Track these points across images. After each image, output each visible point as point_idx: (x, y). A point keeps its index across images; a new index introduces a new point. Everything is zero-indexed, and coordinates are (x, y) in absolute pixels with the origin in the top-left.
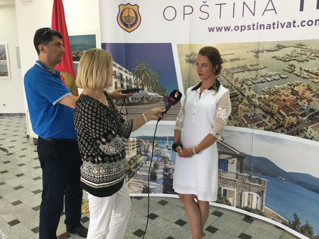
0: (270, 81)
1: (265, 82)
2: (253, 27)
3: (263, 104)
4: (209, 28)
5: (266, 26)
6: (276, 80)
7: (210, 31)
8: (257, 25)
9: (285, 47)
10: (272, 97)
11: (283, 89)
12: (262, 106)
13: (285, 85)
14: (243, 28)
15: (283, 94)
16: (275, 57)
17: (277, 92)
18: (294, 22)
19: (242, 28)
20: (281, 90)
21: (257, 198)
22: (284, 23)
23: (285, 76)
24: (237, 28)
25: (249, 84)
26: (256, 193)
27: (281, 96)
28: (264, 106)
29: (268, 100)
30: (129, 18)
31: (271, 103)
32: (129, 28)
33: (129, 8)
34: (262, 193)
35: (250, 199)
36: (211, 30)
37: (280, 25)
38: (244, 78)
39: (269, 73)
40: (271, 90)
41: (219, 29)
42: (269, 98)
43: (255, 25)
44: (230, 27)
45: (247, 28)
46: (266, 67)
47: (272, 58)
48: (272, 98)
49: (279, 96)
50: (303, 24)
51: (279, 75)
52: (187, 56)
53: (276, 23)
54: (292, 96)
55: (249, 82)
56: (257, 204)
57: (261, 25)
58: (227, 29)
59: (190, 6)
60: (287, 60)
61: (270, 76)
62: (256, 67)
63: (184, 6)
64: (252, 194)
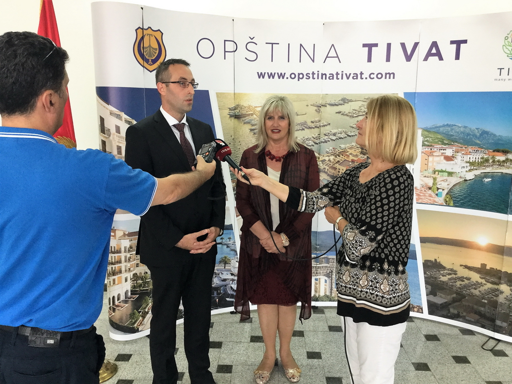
0: (334, 140)
1: (329, 141)
2: (313, 76)
3: (328, 168)
4: (258, 73)
5: (328, 76)
6: (343, 138)
7: (259, 77)
8: (318, 74)
9: (351, 101)
11: (351, 148)
12: (326, 170)
15: (351, 154)
16: (339, 113)
17: (343, 152)
18: (362, 74)
19: (300, 76)
20: (348, 150)
21: (326, 281)
22: (350, 74)
23: (353, 134)
25: (310, 144)
26: (324, 275)
27: (349, 156)
28: (329, 170)
29: (333, 162)
30: (150, 49)
31: (337, 166)
32: (149, 65)
33: (150, 35)
34: (331, 274)
35: (318, 285)
36: (261, 75)
37: (344, 76)
38: (304, 137)
39: (334, 131)
40: (337, 150)
41: (271, 76)
42: (335, 160)
44: (285, 73)
45: (305, 77)
46: (329, 124)
47: (336, 113)
48: (338, 160)
49: (346, 157)
50: (372, 76)
51: (346, 133)
52: (230, 109)
53: (340, 73)
54: (361, 155)
55: (310, 142)
57: (322, 75)
58: (281, 76)
59: (233, 41)
60: (355, 115)
61: (334, 135)
62: (317, 124)
63: (225, 41)
64: (320, 278)
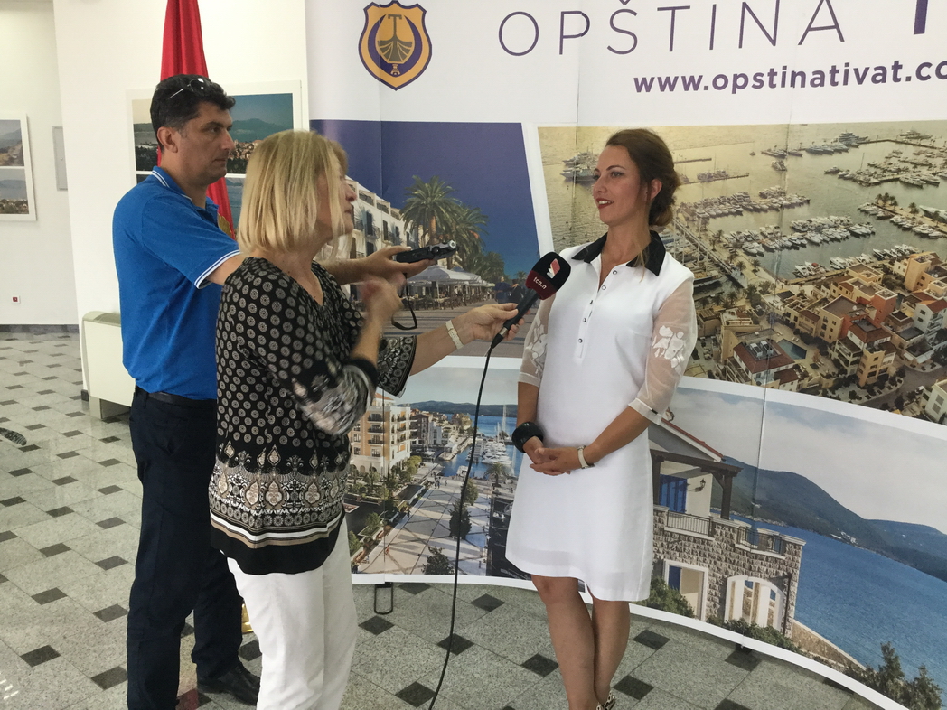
0: (817, 244)
1: (803, 245)
2: (771, 80)
3: (797, 314)
4: (636, 80)
5: (809, 77)
6: (838, 240)
7: (639, 90)
8: (784, 74)
9: (866, 141)
10: (824, 293)
11: (858, 268)
12: (792, 320)
13: (866, 257)
14: (741, 81)
15: (857, 283)
16: (835, 172)
17: (839, 278)
18: (897, 66)
19: (738, 83)
20: (852, 273)
21: (773, 595)
22: (867, 69)
23: (864, 230)
24: (720, 82)
25: (754, 251)
26: (770, 579)
27: (850, 288)
28: (799, 319)
29: (811, 301)
30: (395, 44)
31: (821, 310)
32: (393, 75)
33: (395, 16)
34: (787, 580)
35: (752, 599)
36: (643, 85)
37: (852, 76)
38: (739, 233)
39: (817, 220)
40: (823, 270)
41: (668, 84)
42: (815, 295)
43: (776, 74)
44: (700, 77)
45: (751, 82)
46: (808, 201)
47: (827, 173)
48: (824, 295)
49: (844, 290)
50: (924, 72)
51: (847, 226)
52: (568, 164)
53: (842, 68)
54: (884, 289)
55: (756, 244)
56: (771, 613)
57: (794, 75)
58: (692, 83)
59: (579, 12)
60: (873, 180)
61: (819, 229)
62: (776, 200)
63: (563, 13)
64: (757, 584)
